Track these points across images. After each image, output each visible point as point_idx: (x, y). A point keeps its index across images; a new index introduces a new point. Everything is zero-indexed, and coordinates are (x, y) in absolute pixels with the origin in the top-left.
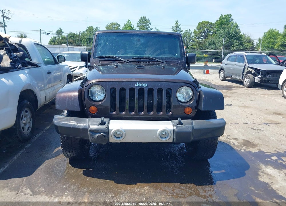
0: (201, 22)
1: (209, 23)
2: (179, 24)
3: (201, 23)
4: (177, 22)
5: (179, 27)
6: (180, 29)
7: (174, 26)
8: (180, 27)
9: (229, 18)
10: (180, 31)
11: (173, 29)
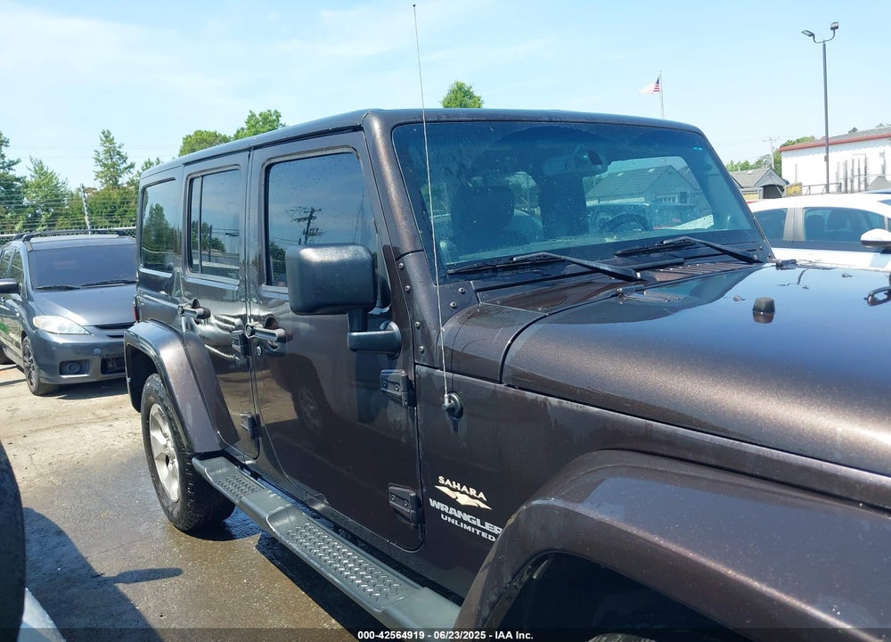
0: (192, 134)
1: (216, 136)
2: (117, 142)
3: (190, 136)
4: (107, 137)
5: (119, 153)
6: (124, 159)
7: (101, 149)
8: (123, 151)
9: (275, 121)
10: (125, 165)
11: (100, 161)
